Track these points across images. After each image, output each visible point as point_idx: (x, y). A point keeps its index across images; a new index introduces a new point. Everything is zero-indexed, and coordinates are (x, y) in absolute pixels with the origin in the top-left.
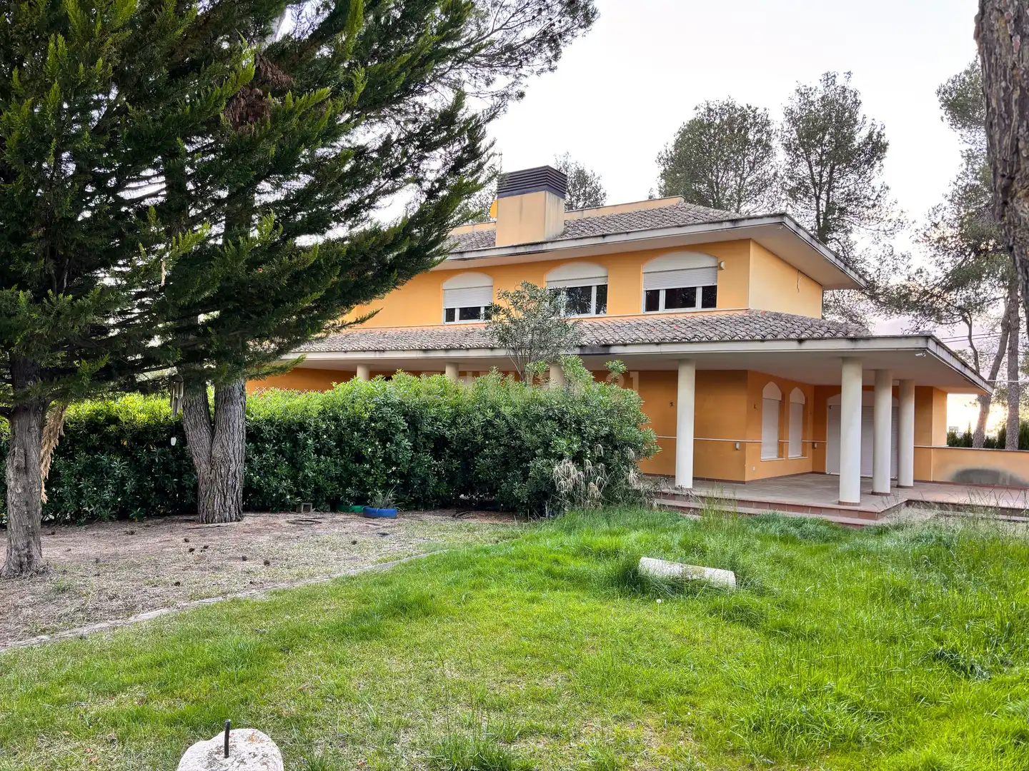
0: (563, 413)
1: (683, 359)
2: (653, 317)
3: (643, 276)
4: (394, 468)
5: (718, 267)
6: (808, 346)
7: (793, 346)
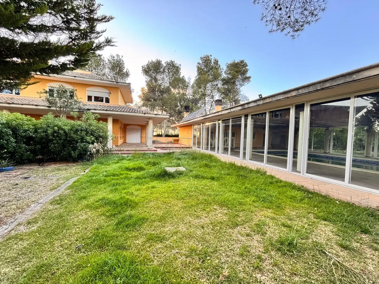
0: (87, 129)
1: (109, 115)
2: (90, 103)
3: (87, 91)
4: (6, 150)
5: (110, 93)
6: (146, 115)
7: (143, 115)
